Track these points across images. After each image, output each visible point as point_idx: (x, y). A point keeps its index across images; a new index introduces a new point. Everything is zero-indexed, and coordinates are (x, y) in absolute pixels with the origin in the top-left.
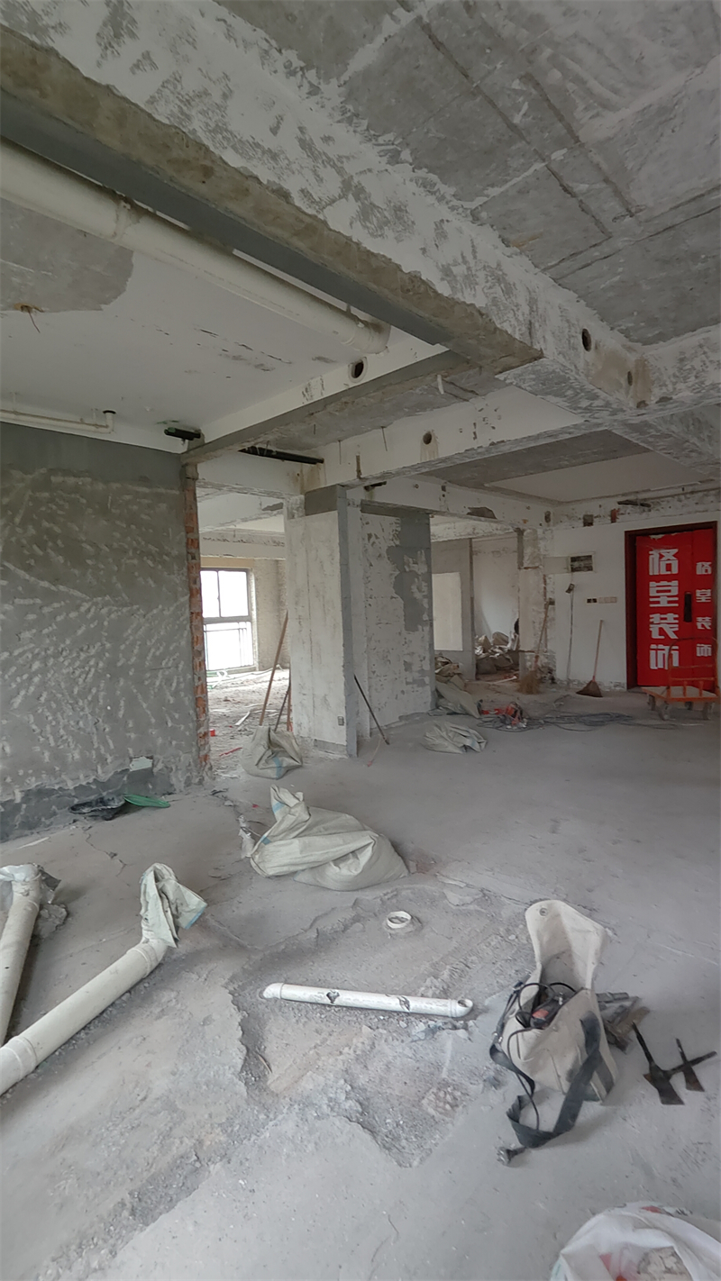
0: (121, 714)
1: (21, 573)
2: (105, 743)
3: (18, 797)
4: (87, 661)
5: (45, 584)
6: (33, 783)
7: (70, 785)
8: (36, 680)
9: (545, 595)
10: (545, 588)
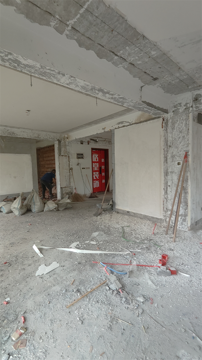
9: (69, 167)
10: (69, 164)
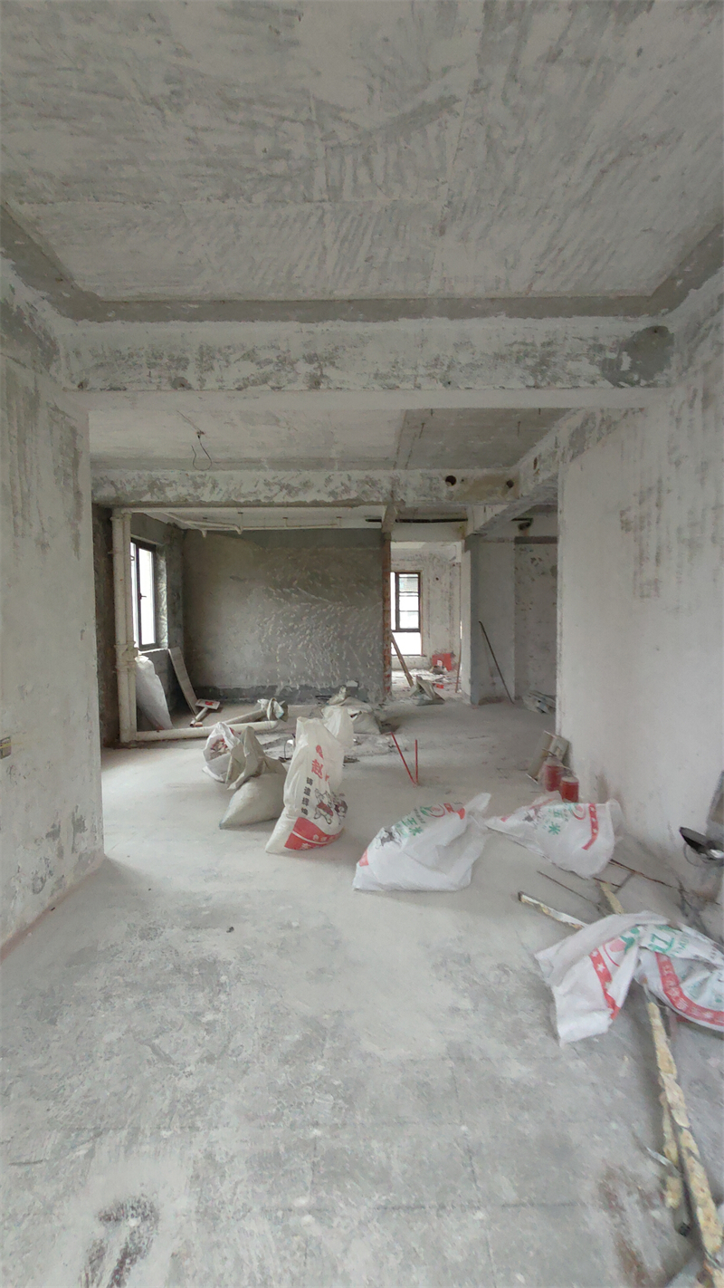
0: (344, 658)
1: (304, 592)
2: (336, 671)
3: (298, 687)
4: (329, 631)
5: (313, 596)
6: (304, 683)
7: (319, 687)
8: (308, 638)
